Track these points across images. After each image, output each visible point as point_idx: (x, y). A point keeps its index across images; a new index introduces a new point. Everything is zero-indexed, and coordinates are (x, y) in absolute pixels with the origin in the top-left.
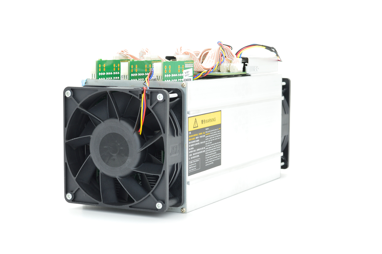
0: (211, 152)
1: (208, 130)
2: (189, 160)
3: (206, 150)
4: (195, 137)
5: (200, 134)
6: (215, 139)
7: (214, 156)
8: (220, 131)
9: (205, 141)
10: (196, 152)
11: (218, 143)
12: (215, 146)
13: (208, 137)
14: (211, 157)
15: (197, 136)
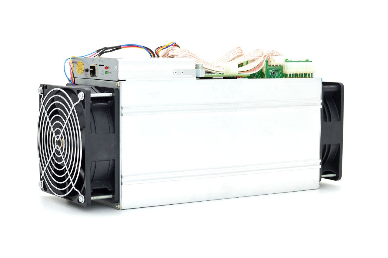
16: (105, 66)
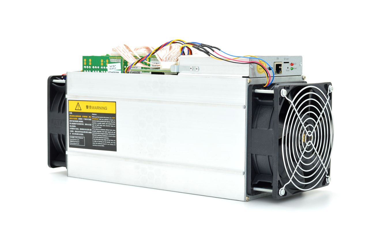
0: (100, 136)
1: (95, 116)
2: (70, 135)
3: (93, 132)
4: (78, 118)
5: (84, 117)
6: (107, 126)
7: (105, 140)
8: (114, 120)
9: (91, 125)
10: (79, 130)
11: (112, 130)
12: (107, 132)
13: (96, 121)
14: (100, 140)
15: (80, 118)
16: (290, 63)
